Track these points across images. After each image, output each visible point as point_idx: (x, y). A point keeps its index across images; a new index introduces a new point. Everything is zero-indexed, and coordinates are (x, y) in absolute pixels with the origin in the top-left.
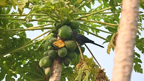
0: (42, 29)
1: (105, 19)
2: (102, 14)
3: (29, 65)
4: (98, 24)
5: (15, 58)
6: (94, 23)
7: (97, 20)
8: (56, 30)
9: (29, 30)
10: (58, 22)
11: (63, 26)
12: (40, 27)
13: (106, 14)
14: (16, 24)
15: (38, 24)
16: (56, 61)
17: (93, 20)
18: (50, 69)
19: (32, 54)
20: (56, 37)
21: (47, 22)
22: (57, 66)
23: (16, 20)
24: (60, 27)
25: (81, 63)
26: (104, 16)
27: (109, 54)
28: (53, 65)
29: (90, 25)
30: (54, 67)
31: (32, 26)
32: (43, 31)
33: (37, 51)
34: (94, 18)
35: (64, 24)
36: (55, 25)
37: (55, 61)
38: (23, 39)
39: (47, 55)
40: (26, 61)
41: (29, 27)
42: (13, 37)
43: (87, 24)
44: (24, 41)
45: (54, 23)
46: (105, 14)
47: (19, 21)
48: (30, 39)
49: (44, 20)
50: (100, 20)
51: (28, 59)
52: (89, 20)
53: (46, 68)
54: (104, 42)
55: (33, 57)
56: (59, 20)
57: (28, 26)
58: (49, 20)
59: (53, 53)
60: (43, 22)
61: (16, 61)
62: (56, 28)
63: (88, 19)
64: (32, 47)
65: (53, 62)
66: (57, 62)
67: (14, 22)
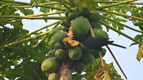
0: (46, 19)
1: (133, 12)
2: (130, 4)
3: (22, 66)
4: (123, 18)
5: (5, 55)
6: (117, 17)
7: (121, 12)
8: (67, 21)
9: (27, 19)
10: (71, 11)
11: (78, 16)
12: (42, 16)
13: (136, 5)
14: (10, 8)
15: (40, 11)
16: (65, 64)
17: (117, 12)
18: (56, 75)
19: (28, 51)
20: (68, 31)
21: (53, 9)
22: (66, 72)
23: (10, 4)
24: (73, 18)
25: (101, 73)
26: (132, 7)
27: (139, 60)
28: (60, 71)
29: (112, 19)
30: (62, 72)
31: (32, 13)
32: (46, 22)
33: (35, 48)
34: (119, 9)
35: (80, 15)
36: (67, 15)
37: (63, 64)
38: (19, 30)
39: (53, 55)
40: (18, 61)
41: (27, 15)
42: (5, 26)
43: (108, 16)
44: (19, 33)
45: (66, 12)
46: (133, 5)
47: (15, 5)
48: (28, 32)
49: (49, 6)
50: (126, 12)
51: (21, 58)
52: (111, 12)
53: (51, 73)
54: (132, 44)
55: (29, 56)
56: (72, 8)
57: (26, 12)
58: (56, 6)
59: (61, 54)
60: (47, 9)
61: (5, 60)
62: (67, 19)
63: (110, 10)
64: (29, 42)
65: (60, 65)
66: (66, 66)
67: (7, 6)
